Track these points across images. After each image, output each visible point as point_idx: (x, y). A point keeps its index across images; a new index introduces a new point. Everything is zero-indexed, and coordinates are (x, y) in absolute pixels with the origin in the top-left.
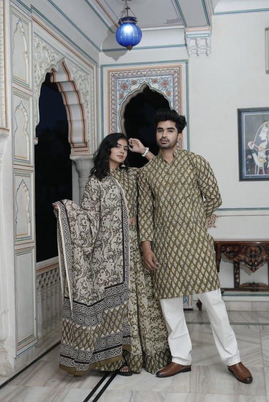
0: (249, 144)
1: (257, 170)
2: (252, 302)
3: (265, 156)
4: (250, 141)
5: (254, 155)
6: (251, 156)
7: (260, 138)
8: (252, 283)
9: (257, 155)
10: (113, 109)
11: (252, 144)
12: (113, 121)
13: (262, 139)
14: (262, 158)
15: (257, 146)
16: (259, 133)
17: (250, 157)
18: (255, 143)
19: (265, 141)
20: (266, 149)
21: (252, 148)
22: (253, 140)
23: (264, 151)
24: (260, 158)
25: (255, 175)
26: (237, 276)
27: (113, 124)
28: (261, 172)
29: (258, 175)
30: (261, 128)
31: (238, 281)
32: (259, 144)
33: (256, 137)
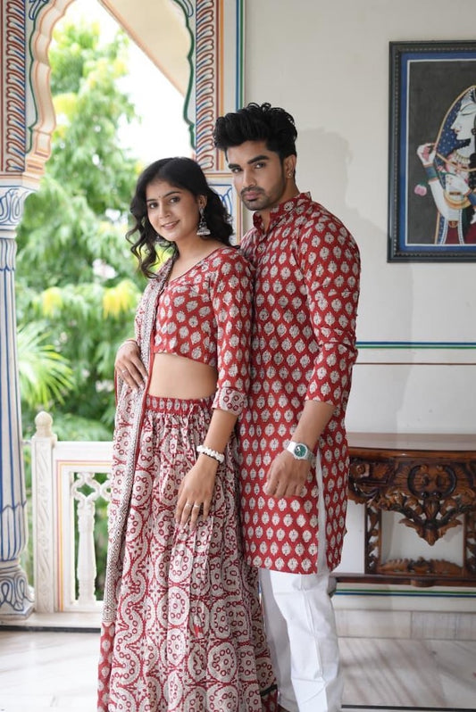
0: (421, 150)
1: (441, 231)
2: (411, 612)
3: (466, 189)
4: (422, 143)
5: (435, 185)
6: (425, 189)
7: (454, 134)
8: (416, 559)
9: (443, 184)
10: (13, 30)
11: (430, 152)
12: (11, 67)
13: (461, 137)
14: (459, 194)
15: (443, 159)
16: (453, 118)
17: (421, 189)
18: (439, 150)
19: (467, 142)
20: (471, 166)
21: (428, 161)
22: (435, 141)
23: (465, 174)
24: (451, 194)
25: (435, 245)
26: (373, 539)
27: (13, 79)
28: (452, 236)
29: (442, 244)
30: (459, 105)
31: (375, 553)
32: (451, 152)
33: (441, 130)
